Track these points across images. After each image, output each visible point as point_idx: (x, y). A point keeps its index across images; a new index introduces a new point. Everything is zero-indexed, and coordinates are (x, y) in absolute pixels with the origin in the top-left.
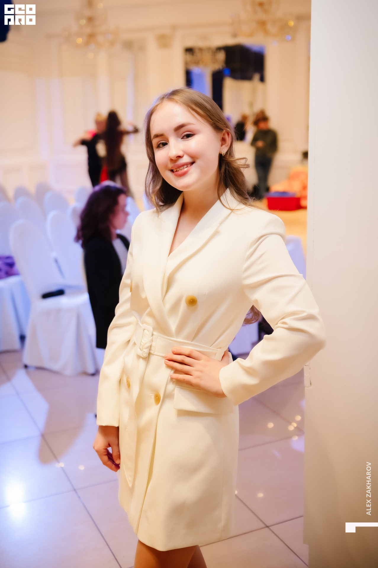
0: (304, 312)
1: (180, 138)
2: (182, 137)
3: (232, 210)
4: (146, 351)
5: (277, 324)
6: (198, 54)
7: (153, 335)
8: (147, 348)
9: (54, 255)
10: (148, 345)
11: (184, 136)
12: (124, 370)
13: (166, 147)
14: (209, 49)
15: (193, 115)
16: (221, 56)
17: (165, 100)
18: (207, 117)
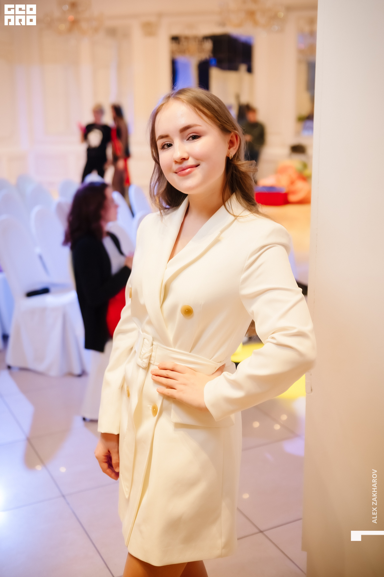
0: (294, 328)
1: (185, 139)
2: (187, 138)
3: (236, 217)
4: (146, 361)
5: (267, 339)
6: (184, 44)
7: (152, 345)
8: (147, 358)
9: (38, 250)
10: (148, 355)
11: (190, 138)
12: (125, 379)
13: (171, 149)
14: (195, 38)
15: (199, 116)
16: (208, 45)
17: (171, 99)
18: (215, 118)
